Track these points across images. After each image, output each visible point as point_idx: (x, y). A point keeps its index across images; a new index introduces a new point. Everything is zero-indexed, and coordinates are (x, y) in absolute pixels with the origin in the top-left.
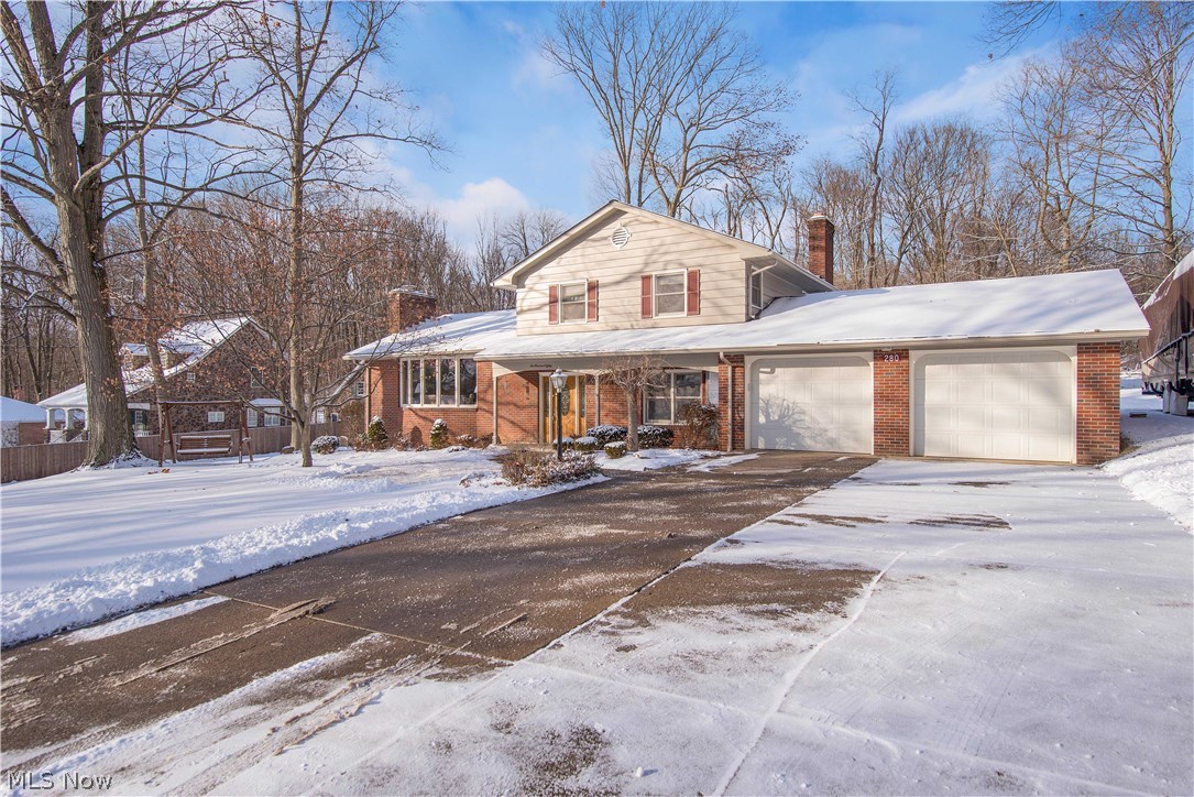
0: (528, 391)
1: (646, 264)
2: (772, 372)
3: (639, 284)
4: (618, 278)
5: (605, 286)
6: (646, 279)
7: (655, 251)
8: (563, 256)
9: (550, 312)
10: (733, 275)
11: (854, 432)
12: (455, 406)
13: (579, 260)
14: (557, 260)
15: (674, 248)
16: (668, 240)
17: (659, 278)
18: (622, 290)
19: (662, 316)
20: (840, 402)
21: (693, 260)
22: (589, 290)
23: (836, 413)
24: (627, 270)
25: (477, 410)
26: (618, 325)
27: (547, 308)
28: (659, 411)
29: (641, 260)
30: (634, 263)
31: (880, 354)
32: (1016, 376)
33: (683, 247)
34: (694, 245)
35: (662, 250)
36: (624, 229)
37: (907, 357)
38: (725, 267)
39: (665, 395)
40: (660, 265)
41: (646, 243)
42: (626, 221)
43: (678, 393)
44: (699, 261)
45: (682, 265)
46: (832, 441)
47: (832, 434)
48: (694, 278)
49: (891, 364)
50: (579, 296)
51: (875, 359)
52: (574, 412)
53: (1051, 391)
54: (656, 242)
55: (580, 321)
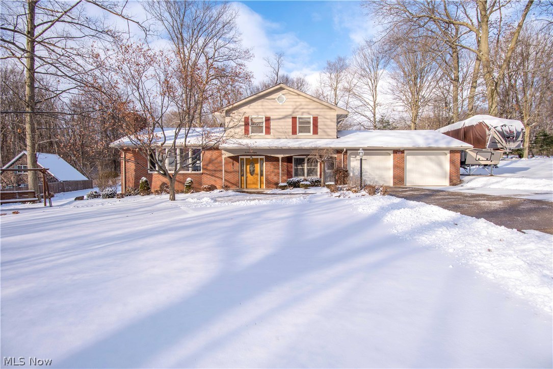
0: (233, 165)
1: (294, 112)
2: (356, 157)
3: (291, 120)
4: (281, 117)
5: (273, 119)
6: (294, 119)
7: (297, 107)
8: (252, 104)
9: (245, 129)
10: (331, 120)
11: (384, 178)
12: (190, 172)
13: (260, 107)
14: (248, 106)
15: (306, 107)
16: (304, 103)
17: (299, 118)
18: (282, 122)
19: (301, 134)
20: (379, 168)
21: (315, 113)
22: (266, 121)
23: (378, 172)
24: (284, 114)
25: (202, 174)
26: (280, 137)
27: (243, 127)
28: (299, 172)
29: (291, 110)
30: (289, 111)
31: (396, 151)
32: (431, 160)
33: (310, 107)
34: (315, 107)
35: (301, 107)
36: (283, 96)
37: (404, 153)
38: (328, 117)
39: (302, 166)
40: (300, 113)
41: (293, 104)
42: (284, 93)
43: (308, 166)
44: (317, 113)
45: (309, 114)
46: (377, 182)
47: (376, 179)
48: (315, 120)
49: (399, 155)
50: (260, 123)
51: (394, 153)
52: (257, 174)
53: (440, 165)
54: (298, 104)
55: (260, 134)
